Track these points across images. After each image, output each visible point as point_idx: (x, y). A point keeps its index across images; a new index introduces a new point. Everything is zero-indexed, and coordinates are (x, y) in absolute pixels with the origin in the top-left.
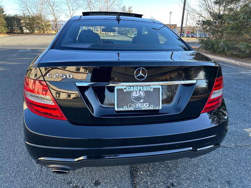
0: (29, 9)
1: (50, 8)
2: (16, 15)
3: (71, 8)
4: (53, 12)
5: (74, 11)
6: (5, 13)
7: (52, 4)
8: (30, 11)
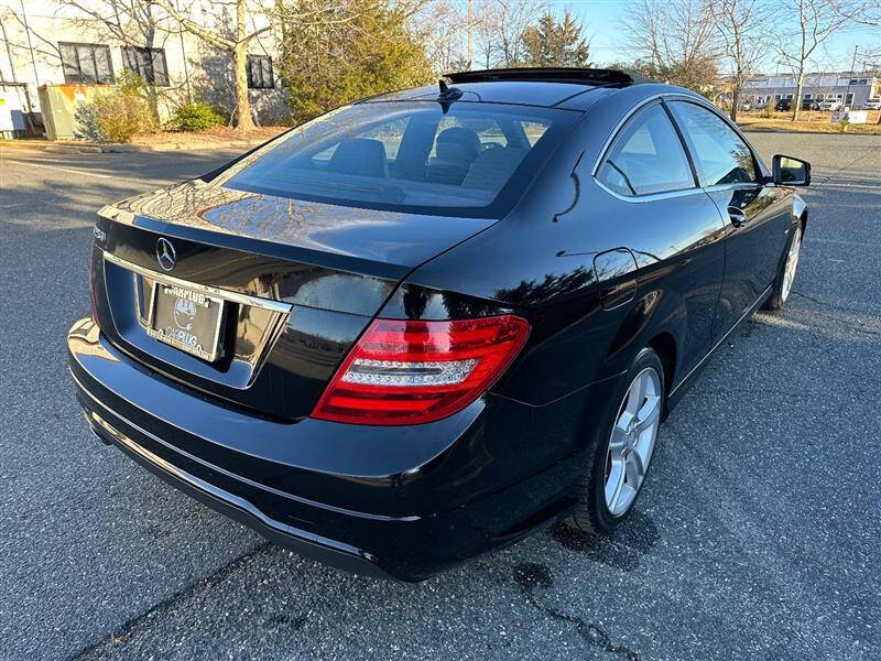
0: (659, 42)
1: (726, 32)
2: (615, 66)
3: (809, 28)
4: (735, 48)
5: (818, 38)
6: (588, 62)
7: (738, 18)
8: (661, 50)
